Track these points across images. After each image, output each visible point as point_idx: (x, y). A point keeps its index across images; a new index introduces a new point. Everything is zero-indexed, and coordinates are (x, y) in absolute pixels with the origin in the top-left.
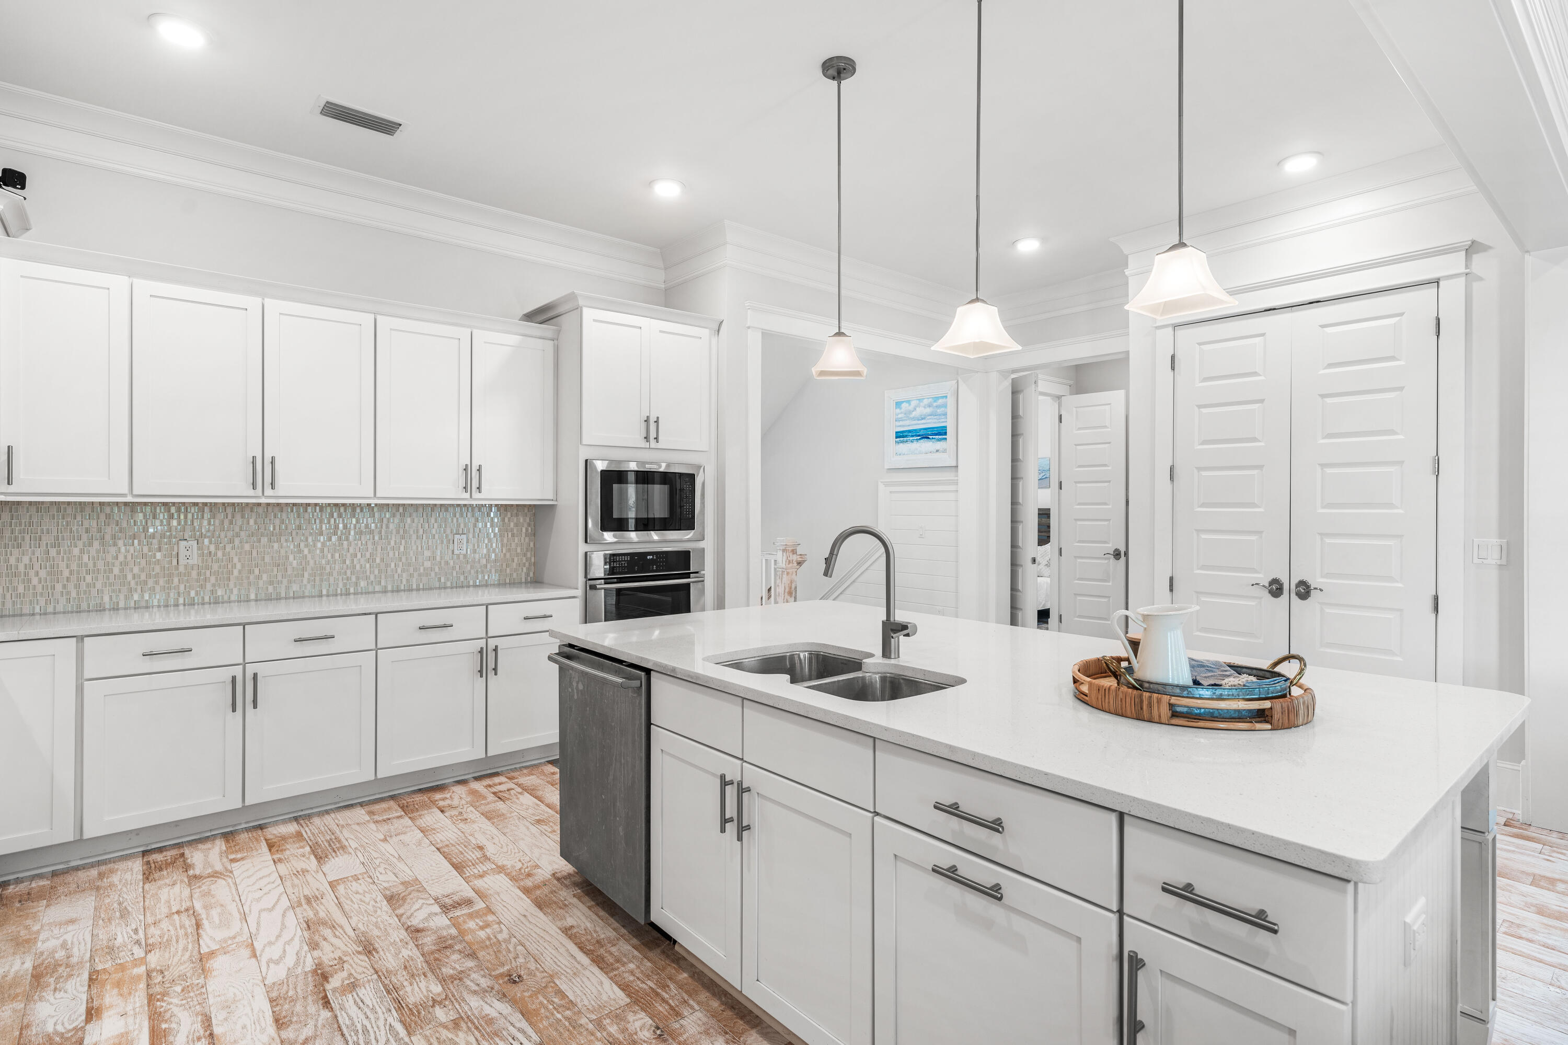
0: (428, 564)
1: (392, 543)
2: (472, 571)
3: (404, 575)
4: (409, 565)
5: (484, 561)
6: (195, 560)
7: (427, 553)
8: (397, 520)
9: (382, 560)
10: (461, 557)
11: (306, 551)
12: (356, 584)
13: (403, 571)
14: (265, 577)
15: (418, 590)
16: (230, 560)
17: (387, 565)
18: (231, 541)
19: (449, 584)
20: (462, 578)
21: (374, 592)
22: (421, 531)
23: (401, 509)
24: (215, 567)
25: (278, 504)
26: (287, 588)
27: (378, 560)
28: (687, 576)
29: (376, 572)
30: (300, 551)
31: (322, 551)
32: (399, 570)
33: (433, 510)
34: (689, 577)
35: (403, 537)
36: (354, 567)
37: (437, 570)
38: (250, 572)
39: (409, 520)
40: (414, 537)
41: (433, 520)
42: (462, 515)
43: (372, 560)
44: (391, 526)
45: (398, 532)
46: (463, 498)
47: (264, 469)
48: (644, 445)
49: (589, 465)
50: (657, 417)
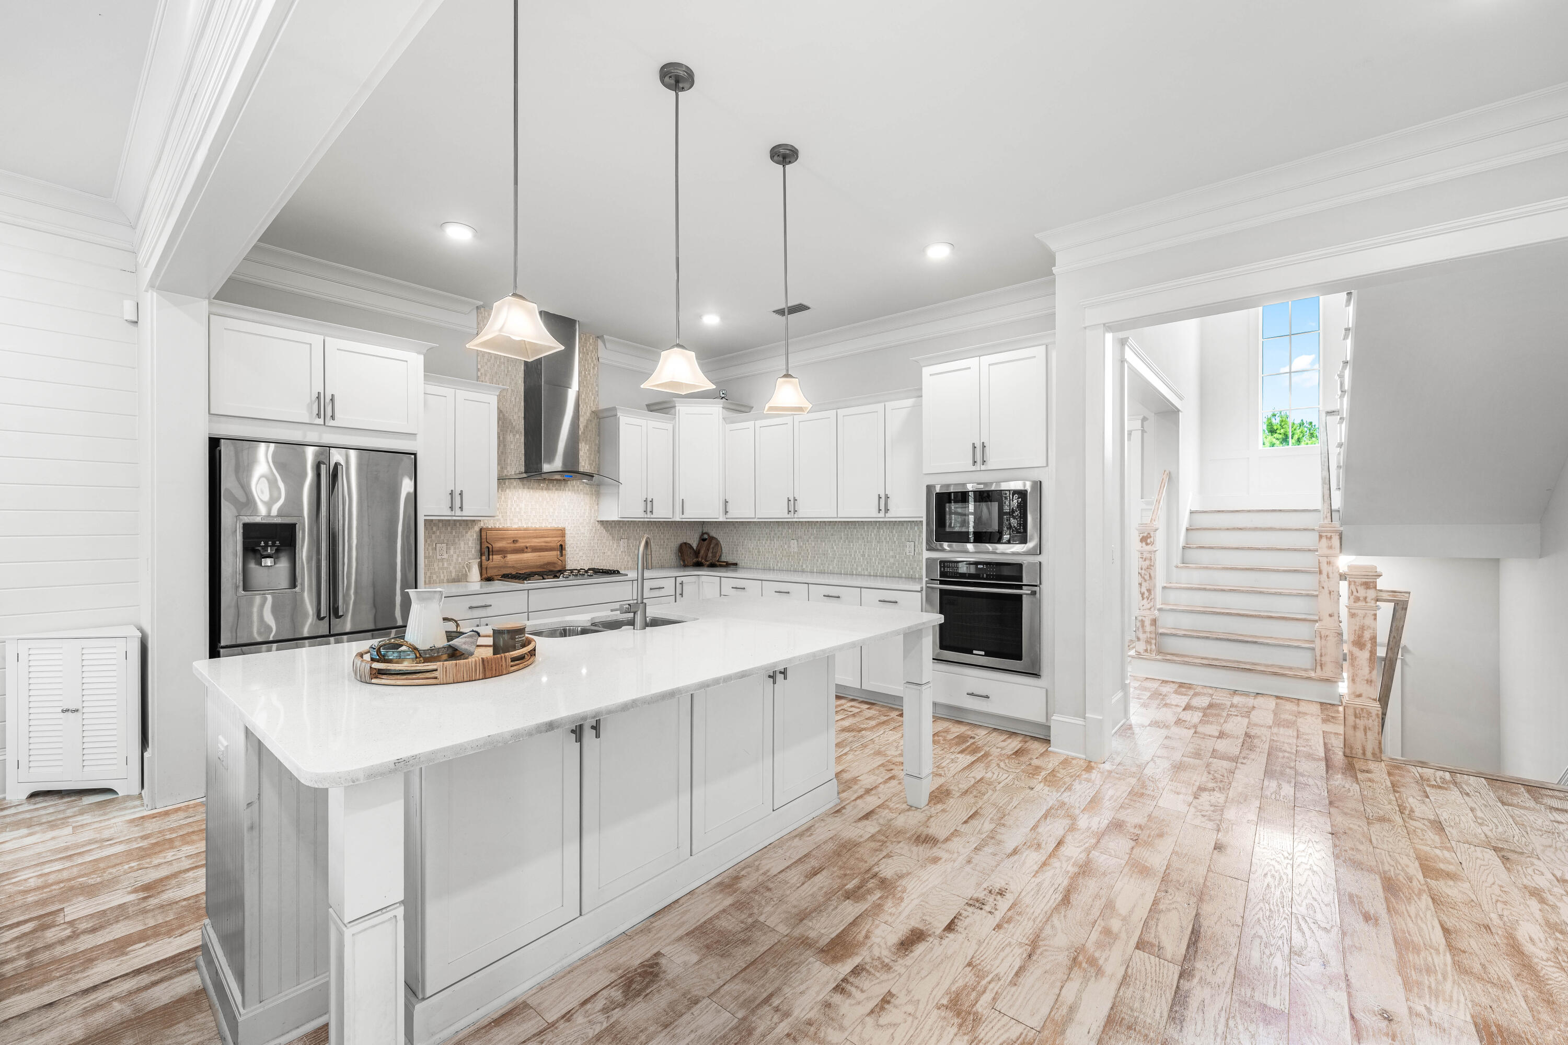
0: (892, 560)
3: (879, 566)
4: (882, 560)
6: (796, 550)
7: (891, 553)
9: (869, 556)
10: (911, 557)
12: (857, 569)
14: (820, 560)
15: (887, 577)
16: (808, 550)
17: (871, 559)
18: (808, 541)
19: (904, 575)
20: (911, 572)
21: (864, 575)
22: (888, 538)
24: (803, 554)
26: (828, 567)
27: (866, 556)
28: (1020, 587)
29: (866, 563)
30: (833, 548)
31: (842, 548)
32: (877, 563)
34: (1022, 589)
35: (879, 543)
36: (855, 559)
37: (897, 564)
38: (815, 557)
39: (882, 531)
40: (884, 543)
41: (894, 532)
42: (911, 529)
43: (863, 555)
44: (873, 535)
45: (876, 539)
46: (881, 517)
47: (792, 504)
48: (974, 468)
49: (929, 488)
50: (983, 443)
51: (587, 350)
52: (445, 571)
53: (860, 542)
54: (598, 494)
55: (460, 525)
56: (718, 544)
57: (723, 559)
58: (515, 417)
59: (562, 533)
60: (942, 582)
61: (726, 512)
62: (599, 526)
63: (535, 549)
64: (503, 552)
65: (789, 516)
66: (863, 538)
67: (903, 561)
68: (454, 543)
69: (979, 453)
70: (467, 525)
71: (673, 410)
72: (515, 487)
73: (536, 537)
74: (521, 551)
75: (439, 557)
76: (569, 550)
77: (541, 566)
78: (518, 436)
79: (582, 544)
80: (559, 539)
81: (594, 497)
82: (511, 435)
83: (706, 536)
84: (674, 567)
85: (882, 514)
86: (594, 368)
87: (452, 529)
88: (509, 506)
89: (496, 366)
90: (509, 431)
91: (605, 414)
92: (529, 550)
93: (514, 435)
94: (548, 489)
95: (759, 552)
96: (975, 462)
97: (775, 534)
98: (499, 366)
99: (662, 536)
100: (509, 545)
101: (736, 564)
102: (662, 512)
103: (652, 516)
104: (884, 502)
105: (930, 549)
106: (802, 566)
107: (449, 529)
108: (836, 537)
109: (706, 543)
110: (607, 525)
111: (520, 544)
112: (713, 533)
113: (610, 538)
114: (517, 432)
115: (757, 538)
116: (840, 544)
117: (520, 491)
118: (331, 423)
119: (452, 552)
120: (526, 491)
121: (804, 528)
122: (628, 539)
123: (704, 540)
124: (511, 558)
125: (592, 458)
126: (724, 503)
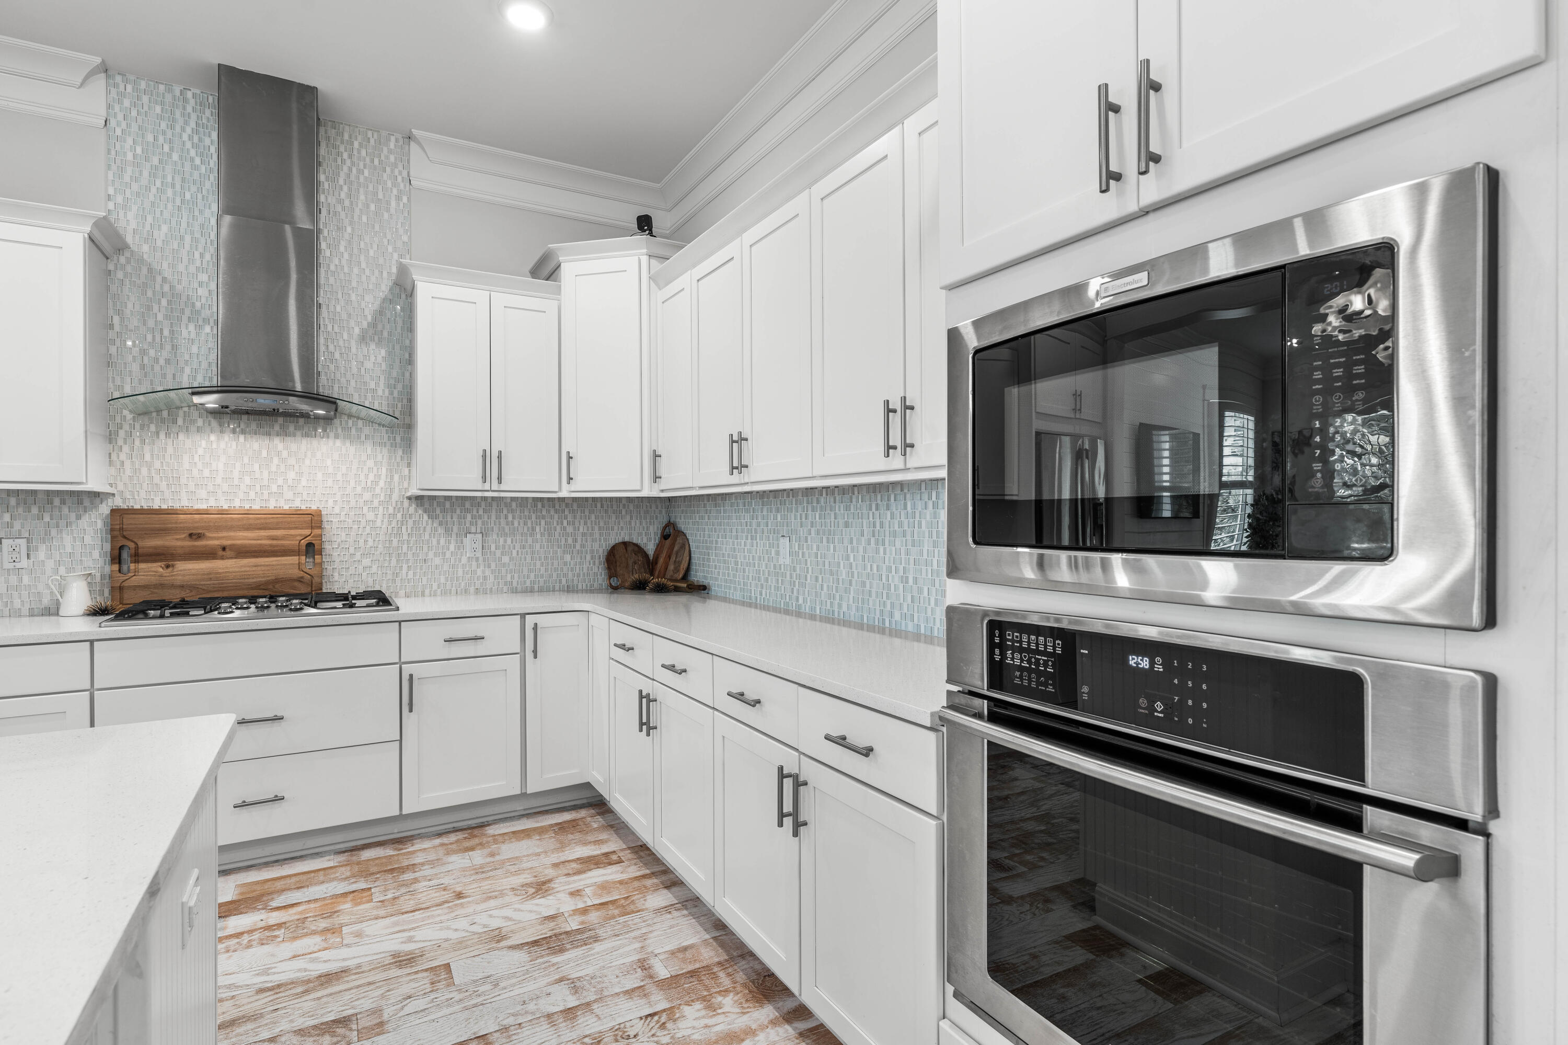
47: (739, 454)
51: (380, 162)
52: (25, 593)
54: (409, 446)
55: (63, 502)
56: (686, 543)
58: (202, 292)
59: (314, 520)
61: (656, 478)
62: (411, 509)
63: (242, 552)
64: (165, 556)
68: (46, 537)
70: (80, 502)
71: (560, 272)
72: (199, 430)
73: (248, 528)
74: (210, 554)
75: (8, 565)
77: (258, 587)
78: (207, 329)
79: (370, 543)
80: (307, 532)
81: (400, 452)
82: (191, 327)
83: (671, 527)
84: (600, 591)
86: (399, 198)
87: (42, 509)
88: (186, 465)
89: (154, 190)
90: (185, 318)
91: (410, 285)
92: (228, 553)
93: (199, 328)
95: (737, 564)
97: (759, 525)
98: (161, 191)
99: (570, 529)
100: (179, 543)
101: (704, 589)
106: (797, 600)
107: (35, 510)
109: (668, 542)
110: (430, 505)
111: (212, 542)
113: (441, 530)
114: (206, 321)
116: (861, 548)
117: (213, 437)
119: (42, 554)
120: (227, 437)
123: (667, 536)
124: (187, 568)
125: (394, 374)
126: (656, 456)
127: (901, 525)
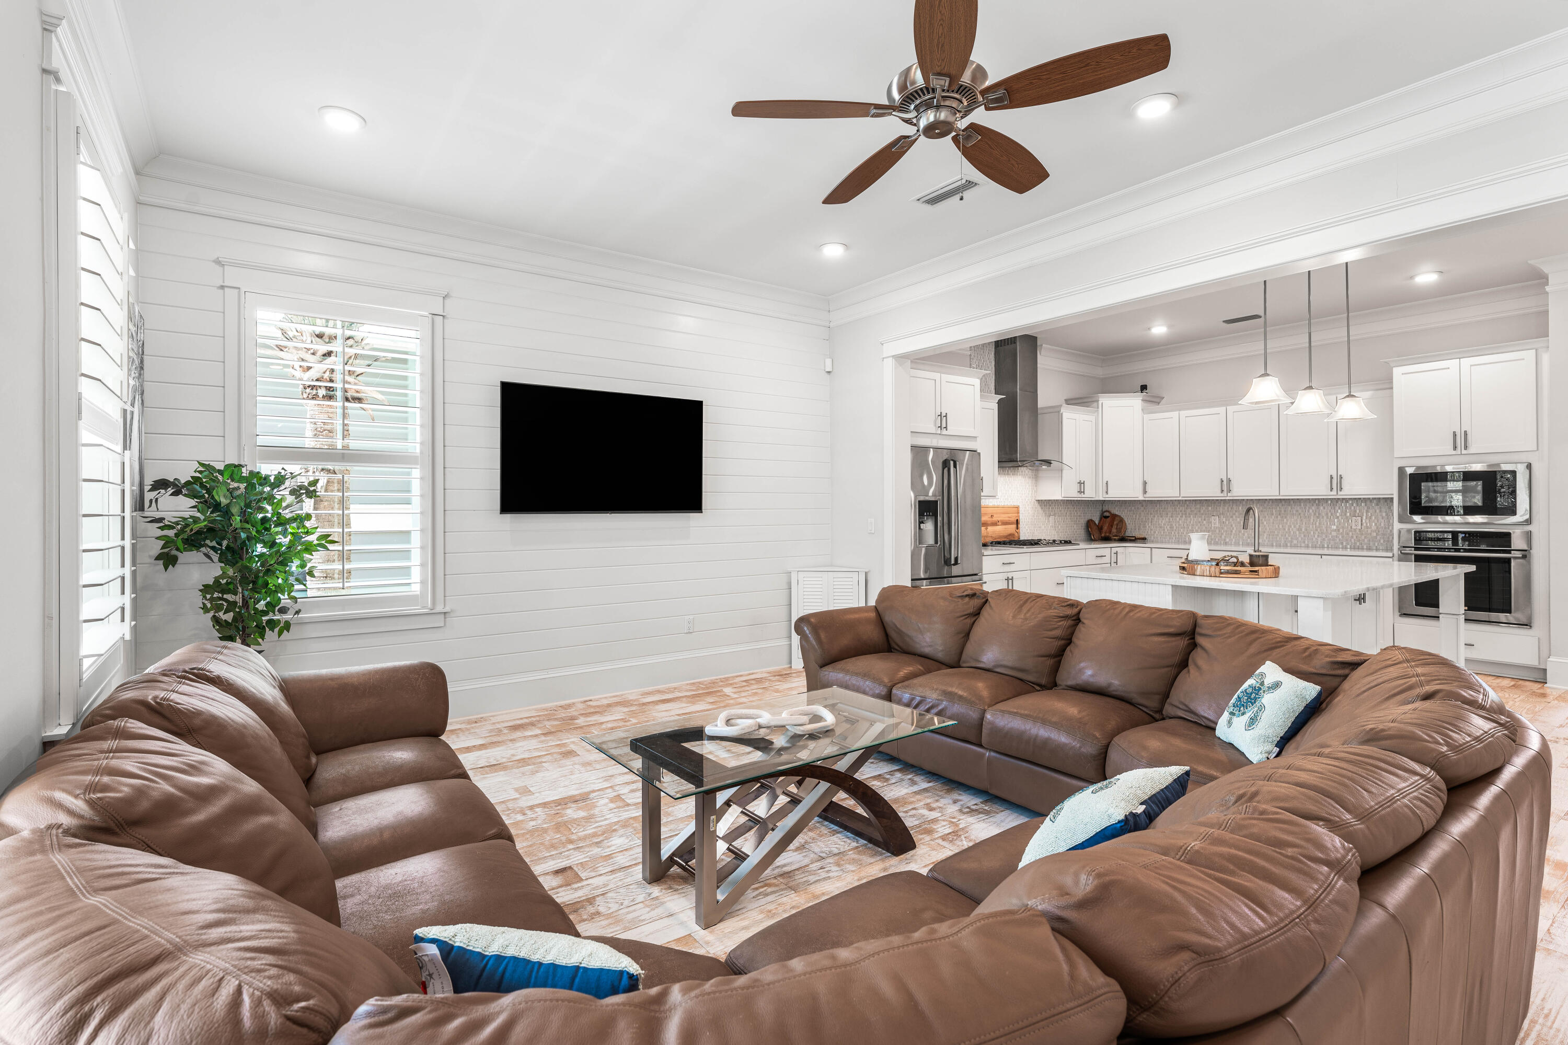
0: (1334, 534)
1: (1312, 521)
2: (1366, 540)
3: (1319, 539)
4: (1322, 533)
5: (1374, 534)
6: (1217, 525)
7: (1334, 527)
8: (1313, 508)
9: (1306, 530)
10: (1358, 531)
11: (1265, 523)
12: (1291, 542)
13: (1318, 536)
14: (1246, 534)
15: (1328, 546)
16: (1232, 526)
18: (1232, 517)
19: (1349, 547)
20: (1358, 544)
22: (1330, 514)
23: (1317, 502)
24: (1225, 528)
25: (1252, 500)
27: (1303, 530)
28: (1509, 552)
29: (1302, 536)
31: (1273, 523)
32: (1316, 536)
33: (1337, 502)
34: (1510, 554)
35: (1318, 517)
36: (1290, 532)
37: (1340, 537)
39: (1322, 508)
40: (1325, 518)
41: (1337, 508)
42: (1357, 505)
43: (1300, 529)
44: (1311, 511)
45: (1315, 514)
46: (1333, 494)
47: (1227, 484)
48: (1454, 452)
49: (1401, 470)
50: (1465, 432)
53: (1295, 517)
54: (1036, 478)
56: (1122, 521)
57: (1127, 534)
59: (1018, 510)
60: (1416, 549)
61: (1145, 492)
62: (1037, 504)
63: (1003, 523)
64: (985, 524)
65: (1222, 495)
66: (1300, 514)
67: (1348, 534)
69: (1461, 440)
71: (1095, 404)
73: (1003, 513)
74: (995, 524)
76: (1021, 526)
77: (1006, 537)
79: (1028, 519)
80: (1016, 515)
81: (1034, 481)
83: (1107, 514)
85: (1334, 492)
91: (1046, 411)
92: (1000, 523)
94: (1008, 474)
95: (1172, 527)
96: (1455, 448)
97: (1192, 511)
100: (989, 519)
101: (1144, 539)
102: (1090, 494)
103: (1083, 496)
104: (1337, 481)
105: (1401, 520)
106: (1225, 540)
108: (1266, 514)
109: (1108, 519)
110: (1044, 504)
111: (995, 519)
112: (1116, 511)
115: (1170, 514)
116: (1271, 520)
118: (944, 432)
121: (1227, 505)
122: (1054, 515)
123: (1106, 517)
124: (990, 529)
126: (1145, 483)
127: (1297, 511)
